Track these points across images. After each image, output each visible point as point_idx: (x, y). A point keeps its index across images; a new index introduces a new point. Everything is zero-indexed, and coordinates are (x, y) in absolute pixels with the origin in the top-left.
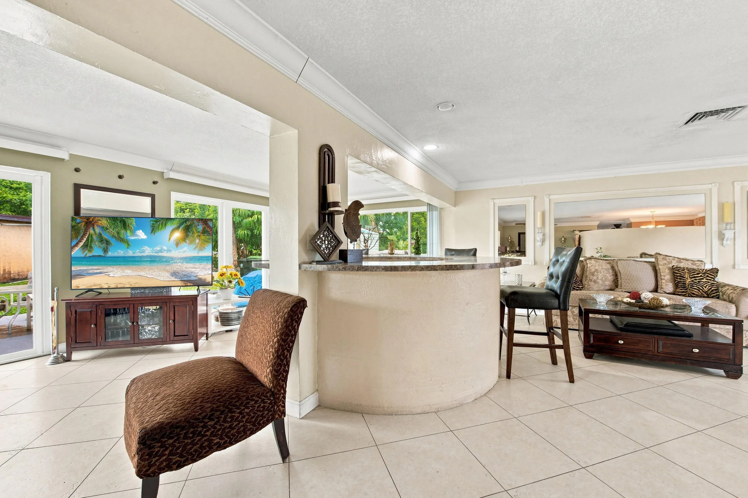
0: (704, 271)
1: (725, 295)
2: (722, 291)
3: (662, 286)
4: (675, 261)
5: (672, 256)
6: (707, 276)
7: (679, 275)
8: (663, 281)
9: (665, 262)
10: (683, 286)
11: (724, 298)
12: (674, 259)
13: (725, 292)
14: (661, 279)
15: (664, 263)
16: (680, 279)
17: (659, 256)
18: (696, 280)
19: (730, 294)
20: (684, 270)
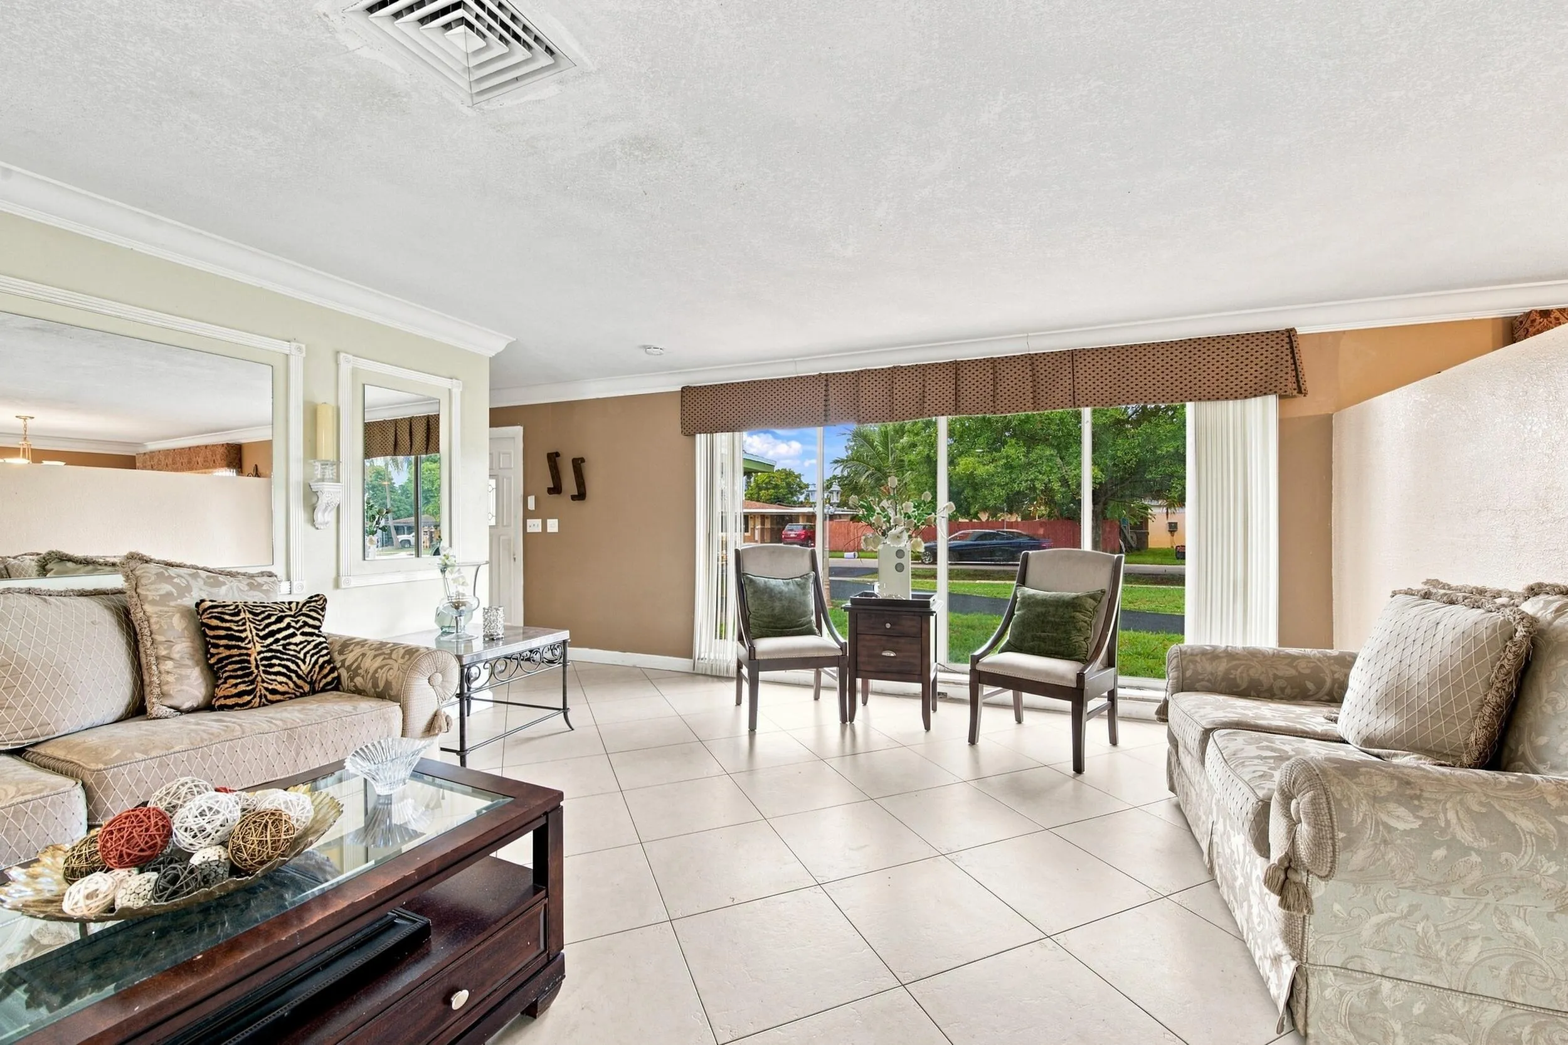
0: (293, 606)
1: (358, 675)
2: (347, 664)
3: (165, 688)
4: (201, 582)
5: (188, 563)
6: (304, 622)
7: (222, 633)
8: (168, 665)
9: (166, 588)
10: (240, 673)
11: (355, 686)
12: (195, 576)
13: (359, 667)
14: (157, 658)
15: (162, 592)
16: (228, 647)
17: (141, 569)
18: (277, 641)
19: (376, 671)
20: (238, 614)
